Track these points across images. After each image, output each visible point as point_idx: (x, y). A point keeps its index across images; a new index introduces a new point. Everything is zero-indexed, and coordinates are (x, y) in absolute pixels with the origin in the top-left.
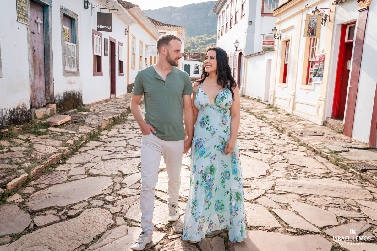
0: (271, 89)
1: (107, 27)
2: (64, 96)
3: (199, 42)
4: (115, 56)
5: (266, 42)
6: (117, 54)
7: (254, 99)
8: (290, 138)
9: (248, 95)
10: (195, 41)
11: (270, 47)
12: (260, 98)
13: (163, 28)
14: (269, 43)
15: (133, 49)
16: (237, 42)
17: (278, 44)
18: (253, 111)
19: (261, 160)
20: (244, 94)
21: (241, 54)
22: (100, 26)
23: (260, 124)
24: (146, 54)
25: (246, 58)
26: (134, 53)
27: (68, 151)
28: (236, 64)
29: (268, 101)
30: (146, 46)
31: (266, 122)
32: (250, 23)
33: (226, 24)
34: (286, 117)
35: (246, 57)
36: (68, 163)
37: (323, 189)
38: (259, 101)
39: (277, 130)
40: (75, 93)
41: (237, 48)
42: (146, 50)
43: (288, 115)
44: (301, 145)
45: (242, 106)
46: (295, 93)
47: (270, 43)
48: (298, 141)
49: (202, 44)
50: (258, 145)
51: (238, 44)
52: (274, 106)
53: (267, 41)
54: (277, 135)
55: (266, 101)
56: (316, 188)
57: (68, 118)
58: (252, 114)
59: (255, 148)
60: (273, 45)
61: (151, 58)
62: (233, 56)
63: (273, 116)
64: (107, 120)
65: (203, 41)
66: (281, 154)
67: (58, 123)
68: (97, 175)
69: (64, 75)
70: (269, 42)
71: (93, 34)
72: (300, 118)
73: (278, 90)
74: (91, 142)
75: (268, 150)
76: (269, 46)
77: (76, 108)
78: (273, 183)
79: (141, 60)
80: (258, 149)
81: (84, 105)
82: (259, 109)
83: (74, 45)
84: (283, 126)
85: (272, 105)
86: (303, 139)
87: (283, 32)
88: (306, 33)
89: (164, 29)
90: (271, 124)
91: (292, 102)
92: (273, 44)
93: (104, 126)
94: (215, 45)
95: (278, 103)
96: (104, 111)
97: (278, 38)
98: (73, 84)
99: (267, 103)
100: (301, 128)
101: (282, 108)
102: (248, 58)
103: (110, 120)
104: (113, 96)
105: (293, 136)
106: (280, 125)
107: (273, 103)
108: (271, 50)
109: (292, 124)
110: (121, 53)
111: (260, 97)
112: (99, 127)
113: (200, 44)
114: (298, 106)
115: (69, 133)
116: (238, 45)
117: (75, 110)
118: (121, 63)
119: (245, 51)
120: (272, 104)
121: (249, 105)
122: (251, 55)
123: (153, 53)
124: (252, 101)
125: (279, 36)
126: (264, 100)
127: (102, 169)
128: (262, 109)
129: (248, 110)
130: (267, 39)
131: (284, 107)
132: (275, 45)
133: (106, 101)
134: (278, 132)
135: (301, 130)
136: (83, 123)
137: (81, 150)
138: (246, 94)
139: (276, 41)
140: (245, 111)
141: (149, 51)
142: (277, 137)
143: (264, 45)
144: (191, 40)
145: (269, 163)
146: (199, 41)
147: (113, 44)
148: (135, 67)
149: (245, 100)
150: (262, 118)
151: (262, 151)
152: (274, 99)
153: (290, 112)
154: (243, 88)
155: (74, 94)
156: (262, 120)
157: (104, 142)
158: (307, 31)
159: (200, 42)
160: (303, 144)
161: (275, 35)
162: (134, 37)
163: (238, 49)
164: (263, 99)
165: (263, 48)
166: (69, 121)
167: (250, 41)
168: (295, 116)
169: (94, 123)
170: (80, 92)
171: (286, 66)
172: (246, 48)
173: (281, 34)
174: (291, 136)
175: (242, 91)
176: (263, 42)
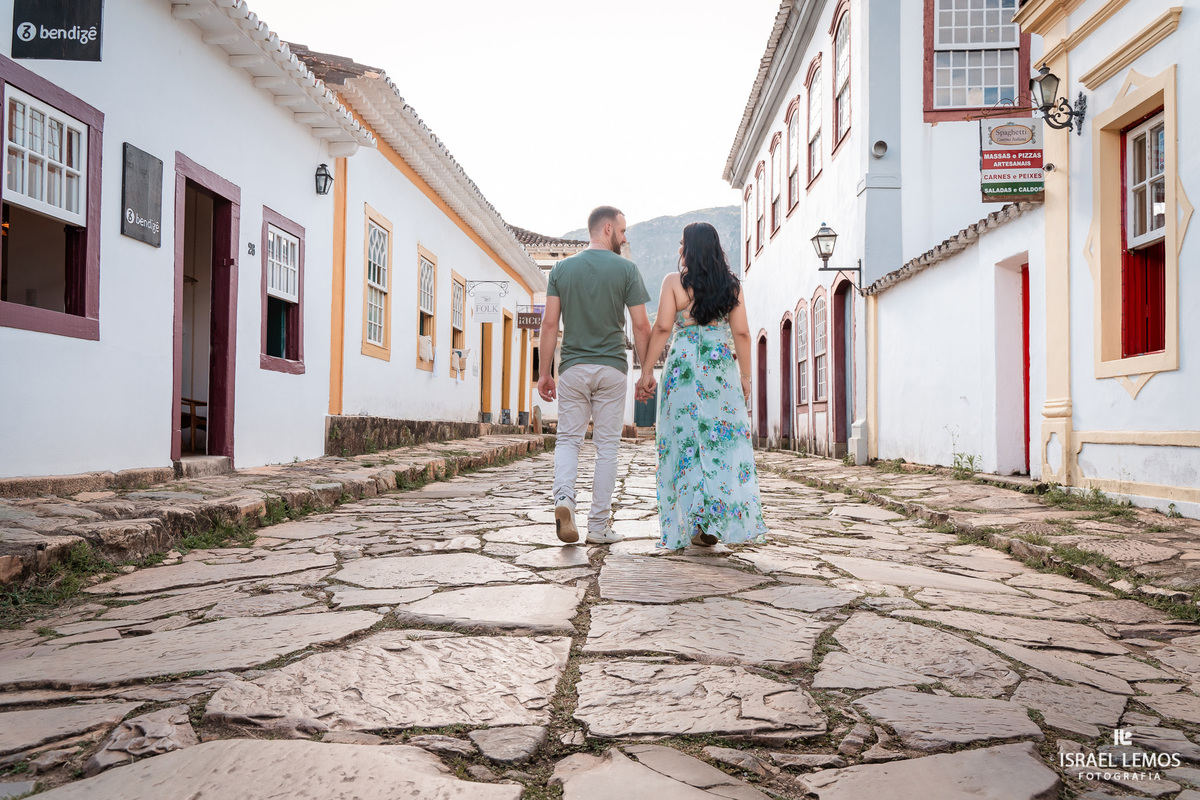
1: (75, 33)
5: (996, 156)
6: (244, 258)
9: (894, 457)
11: (1022, 180)
12: (971, 460)
13: (552, 251)
14: (1012, 160)
16: (826, 233)
17: (1068, 160)
20: (872, 457)
21: (844, 289)
22: (29, 31)
24: (457, 312)
25: (871, 299)
26: (384, 289)
28: (826, 338)
29: (1026, 472)
30: (460, 283)
32: (880, 152)
33: (774, 205)
35: (870, 292)
41: (825, 257)
42: (454, 296)
45: (895, 498)
47: (1022, 159)
51: (830, 241)
52: (1083, 489)
53: (1002, 152)
60: (1037, 170)
61: (486, 329)
62: (809, 308)
70: (1012, 152)
76: (1015, 175)
79: (428, 330)
85: (1064, 489)
87: (1093, 87)
89: (553, 255)
92: (1037, 163)
97: (1068, 124)
99: (1027, 482)
101: (1145, 501)
102: (881, 292)
107: (1069, 476)
108: (1029, 194)
110: (284, 263)
111: (969, 453)
116: (831, 248)
118: (283, 311)
119: (863, 268)
120: (1064, 481)
122: (896, 273)
123: (487, 309)
125: (1071, 114)
126: (999, 466)
132: (1048, 170)
138: (884, 455)
140: (921, 522)
141: (471, 302)
143: (987, 172)
152: (1073, 455)
154: (865, 428)
162: (379, 222)
164: (988, 466)
165: (984, 186)
167: (882, 223)
172: (867, 254)
173: (1082, 100)
175: (865, 442)
176: (982, 153)
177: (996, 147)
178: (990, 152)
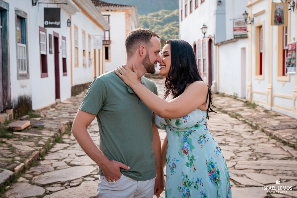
0: (248, 83)
1: (56, 23)
2: (18, 101)
3: (153, 21)
4: (59, 52)
5: (237, 29)
6: (60, 50)
7: (230, 96)
8: (263, 133)
9: (223, 92)
10: (148, 21)
12: (237, 95)
13: (107, 9)
14: (240, 29)
15: (76, 42)
16: (205, 27)
17: (251, 30)
18: (227, 109)
19: (228, 151)
20: (217, 91)
21: (210, 41)
22: (47, 23)
23: (234, 122)
24: (89, 46)
25: (217, 47)
26: (77, 47)
27: (43, 150)
29: (245, 98)
30: (89, 37)
31: (240, 120)
32: (219, 3)
33: (190, 2)
34: (264, 113)
35: (216, 45)
36: (46, 160)
37: (277, 165)
38: (235, 98)
39: (250, 127)
40: (26, 97)
41: (204, 34)
42: (89, 41)
43: (266, 111)
44: (273, 138)
46: (272, 86)
47: (242, 29)
48: (270, 135)
49: (159, 23)
50: (227, 139)
51: (206, 29)
52: (252, 102)
54: (249, 131)
55: (244, 97)
56: (271, 165)
57: (28, 123)
58: (226, 112)
59: (224, 142)
60: (245, 32)
61: (95, 50)
62: (201, 43)
63: (249, 114)
64: (65, 125)
65: (160, 19)
66: (249, 146)
67: (22, 128)
68: (79, 165)
69: (18, 79)
71: (40, 31)
72: (279, 114)
73: (255, 83)
74: (58, 144)
75: (236, 143)
76: (241, 33)
77: (27, 114)
78: (234, 163)
79: (84, 55)
80: (227, 143)
81: (34, 111)
82: (235, 107)
83: (24, 45)
84: (258, 123)
85: (250, 102)
86: (275, 133)
87: (255, 17)
88: (273, 22)
90: (245, 122)
91: (269, 97)
92: (245, 30)
93: (63, 131)
94: (177, 24)
95: (257, 99)
96: (57, 116)
97: (251, 23)
98: (25, 88)
99: (245, 100)
100: (275, 123)
101: (260, 104)
102: (220, 45)
103: (67, 125)
104: (58, 100)
105: (266, 131)
106: (255, 122)
108: (244, 37)
109: (267, 120)
110: (64, 48)
112: (60, 131)
113: (156, 24)
114: (276, 100)
115: (35, 137)
116: (206, 31)
117: (27, 116)
118: (64, 60)
119: (215, 37)
120: (250, 100)
121: (224, 103)
122: (222, 42)
123: (98, 44)
124: (228, 99)
125: (251, 21)
127: (82, 161)
128: (237, 107)
129: (221, 109)
130: (238, 25)
131: (262, 103)
132: (248, 31)
133: (53, 106)
134: (252, 129)
135: (275, 125)
136: (42, 128)
137: (52, 150)
138: (221, 91)
139: (249, 27)
141: (92, 42)
142: (250, 133)
143: (235, 32)
144: (143, 19)
145: (235, 152)
146: (155, 19)
147: (56, 39)
148: (78, 64)
149: (219, 98)
150: (236, 116)
151: (230, 144)
152: (251, 95)
153: (268, 107)
154: (216, 83)
155: (25, 99)
156: (236, 118)
157: (70, 144)
158: (274, 19)
159: (156, 22)
160: (275, 138)
161: (246, 20)
162: (76, 28)
163: (207, 35)
164: (240, 96)
165: (234, 35)
166: (29, 126)
168: (274, 112)
169: (54, 128)
170: (30, 96)
171: (261, 54)
173: (253, 19)
174: (264, 131)
175: (216, 87)
176: (234, 28)
177: (237, 26)
178: (236, 28)
